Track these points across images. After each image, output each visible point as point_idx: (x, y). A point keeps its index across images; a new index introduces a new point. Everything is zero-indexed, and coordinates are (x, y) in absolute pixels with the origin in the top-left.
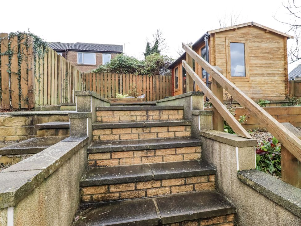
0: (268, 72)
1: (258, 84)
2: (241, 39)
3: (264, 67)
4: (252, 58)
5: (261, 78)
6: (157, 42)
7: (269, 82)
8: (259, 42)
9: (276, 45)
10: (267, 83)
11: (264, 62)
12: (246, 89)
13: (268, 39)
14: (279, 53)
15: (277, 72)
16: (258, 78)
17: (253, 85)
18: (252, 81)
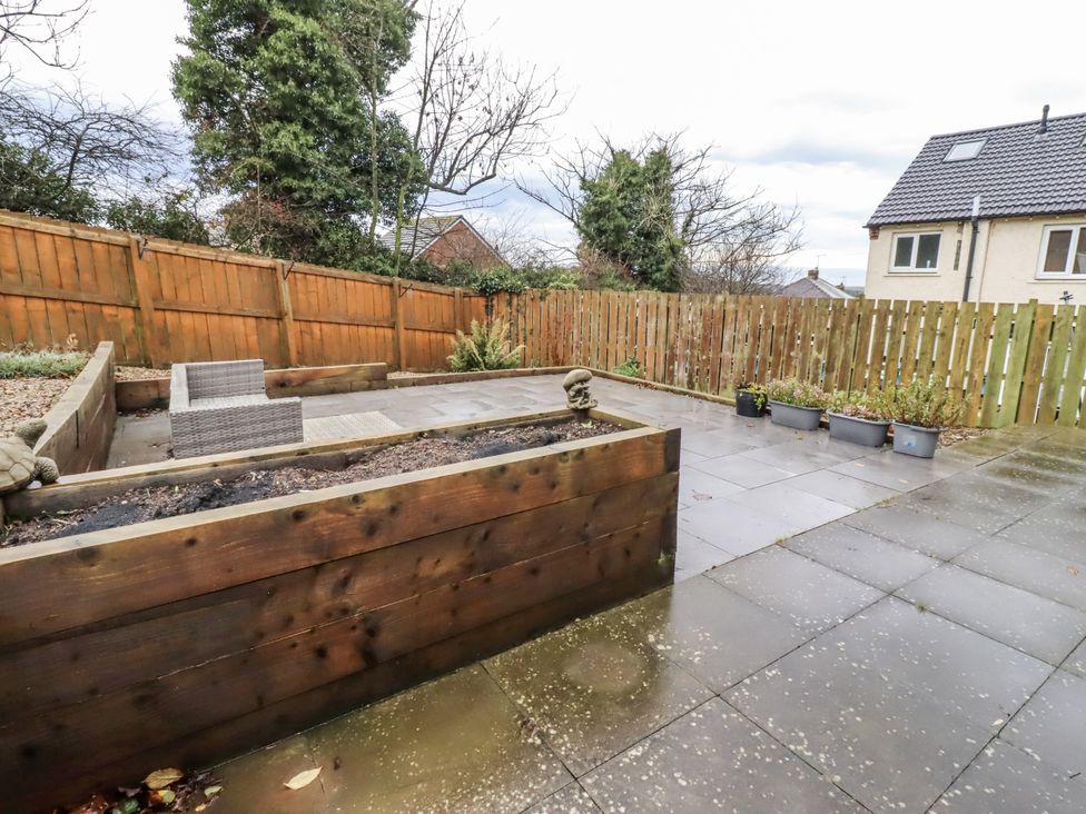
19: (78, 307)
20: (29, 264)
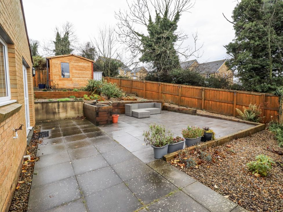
0: (82, 76)
1: (77, 81)
2: (67, 61)
3: (80, 74)
4: (74, 70)
5: (78, 79)
6: (67, 33)
7: (83, 81)
8: (78, 63)
9: (87, 64)
10: (82, 81)
11: (80, 72)
12: (70, 83)
13: (83, 61)
14: (88, 68)
15: (88, 76)
16: (77, 79)
17: (74, 82)
18: (74, 80)
19: (173, 95)
20: (169, 90)
